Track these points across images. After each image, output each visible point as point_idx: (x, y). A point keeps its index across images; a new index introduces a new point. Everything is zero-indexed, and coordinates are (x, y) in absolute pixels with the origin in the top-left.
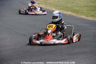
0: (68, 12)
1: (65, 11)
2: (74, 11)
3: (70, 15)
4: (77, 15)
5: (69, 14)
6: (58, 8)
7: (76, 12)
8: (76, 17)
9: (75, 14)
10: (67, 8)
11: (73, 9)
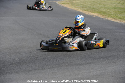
0: (94, 13)
1: (92, 12)
2: (100, 13)
3: (97, 16)
4: (104, 17)
5: (95, 16)
6: (84, 9)
7: (103, 14)
8: (102, 18)
9: (102, 16)
10: (93, 9)
11: (100, 11)
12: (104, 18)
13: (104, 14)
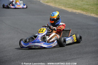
12: (87, 14)
13: (86, 11)
